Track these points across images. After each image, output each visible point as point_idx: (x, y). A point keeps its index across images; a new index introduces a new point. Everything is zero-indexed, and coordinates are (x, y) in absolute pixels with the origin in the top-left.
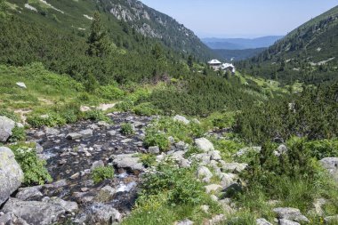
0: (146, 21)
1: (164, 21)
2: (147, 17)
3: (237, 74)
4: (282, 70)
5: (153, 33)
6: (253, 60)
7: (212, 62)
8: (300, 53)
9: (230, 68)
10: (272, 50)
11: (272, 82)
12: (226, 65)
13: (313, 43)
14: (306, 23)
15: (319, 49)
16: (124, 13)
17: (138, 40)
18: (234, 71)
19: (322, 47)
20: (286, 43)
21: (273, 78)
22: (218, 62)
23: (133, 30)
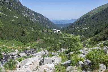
0: (33, 16)
1: (39, 16)
2: (34, 15)
3: (61, 33)
4: (75, 31)
5: (36, 20)
6: (68, 27)
7: (54, 30)
8: (81, 25)
9: (59, 32)
10: (73, 24)
11: (72, 35)
12: (58, 31)
13: (84, 22)
14: (83, 16)
15: (86, 24)
16: (26, 14)
17: (31, 23)
18: (60, 32)
19: (87, 24)
20: (77, 22)
21: (72, 34)
22: (56, 30)
23: (29, 19)
